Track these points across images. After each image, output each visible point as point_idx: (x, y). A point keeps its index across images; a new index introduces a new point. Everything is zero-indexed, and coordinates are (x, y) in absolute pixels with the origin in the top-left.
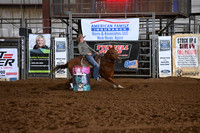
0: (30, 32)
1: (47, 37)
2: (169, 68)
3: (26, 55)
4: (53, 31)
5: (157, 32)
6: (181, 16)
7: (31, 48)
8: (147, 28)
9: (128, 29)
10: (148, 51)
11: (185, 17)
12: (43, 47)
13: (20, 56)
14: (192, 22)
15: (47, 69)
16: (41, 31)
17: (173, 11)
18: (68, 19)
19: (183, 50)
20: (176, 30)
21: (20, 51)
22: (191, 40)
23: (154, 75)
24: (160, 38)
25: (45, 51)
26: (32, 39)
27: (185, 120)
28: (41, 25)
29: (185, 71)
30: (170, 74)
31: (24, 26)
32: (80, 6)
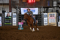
0: (5, 12)
1: (10, 13)
2: (47, 23)
3: (4, 18)
4: (12, 11)
5: (43, 12)
6: (50, 7)
7: (5, 17)
8: (40, 11)
9: (35, 11)
10: (41, 18)
11: (51, 8)
12: (9, 16)
13: (2, 19)
14: (54, 9)
15: (10, 23)
16: (9, 12)
17: (48, 6)
18: (17, 8)
19: (51, 17)
20: (49, 11)
21: (2, 17)
22: (53, 14)
23: (42, 25)
24: (44, 14)
25: (10, 18)
26: (6, 14)
27: (52, 38)
28: (9, 10)
29: (51, 24)
30: (47, 25)
31: (3, 10)
32: (20, 4)
